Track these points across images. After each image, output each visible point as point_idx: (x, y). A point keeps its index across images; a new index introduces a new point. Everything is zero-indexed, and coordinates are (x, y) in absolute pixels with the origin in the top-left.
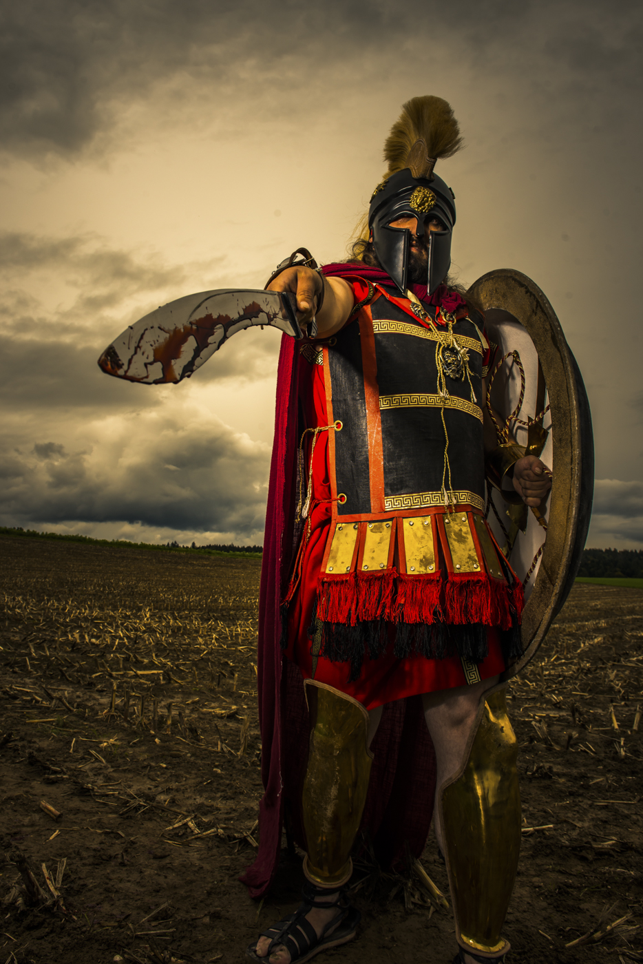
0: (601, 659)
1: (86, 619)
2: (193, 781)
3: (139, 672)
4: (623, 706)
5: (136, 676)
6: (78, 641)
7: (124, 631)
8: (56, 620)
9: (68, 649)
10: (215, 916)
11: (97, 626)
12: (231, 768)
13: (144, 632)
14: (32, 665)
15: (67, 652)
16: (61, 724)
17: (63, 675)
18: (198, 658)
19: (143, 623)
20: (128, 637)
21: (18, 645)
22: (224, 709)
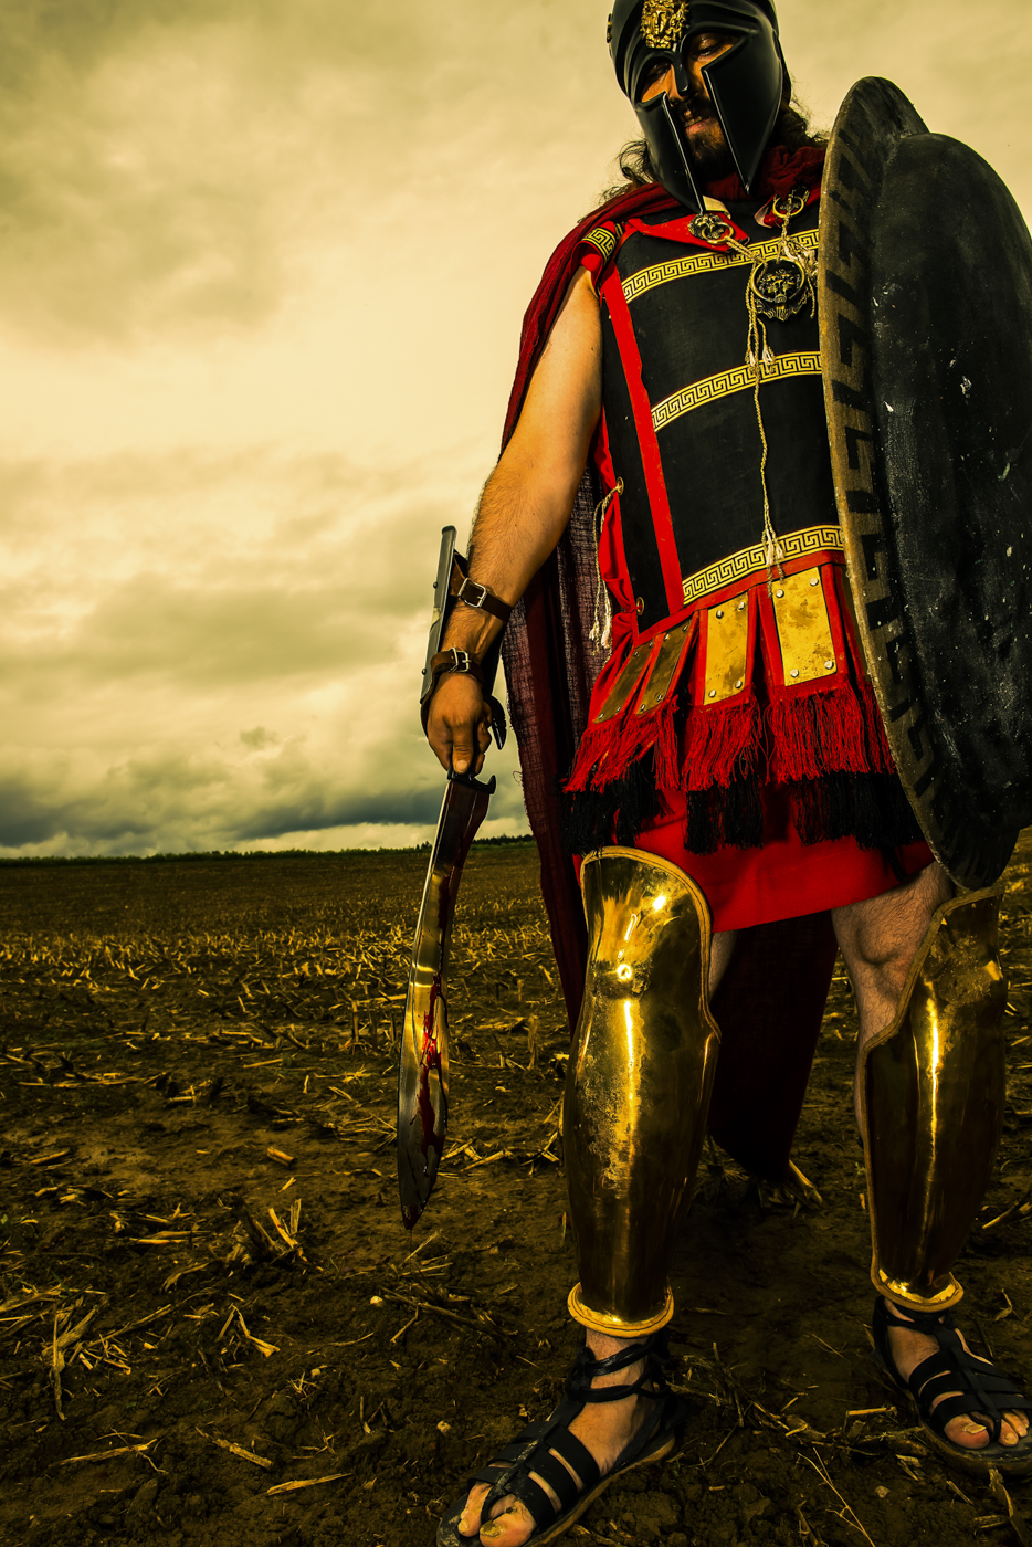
1: (316, 949)
2: (469, 1104)
3: (392, 998)
5: (389, 1002)
6: (308, 974)
7: (369, 955)
8: (276, 955)
9: (296, 985)
10: (505, 1246)
11: (331, 954)
12: (519, 1085)
13: (396, 953)
14: (248, 1008)
15: (294, 989)
16: (289, 1064)
17: (289, 1011)
18: (470, 973)
19: (393, 943)
20: (374, 963)
21: (227, 989)
22: (507, 1022)
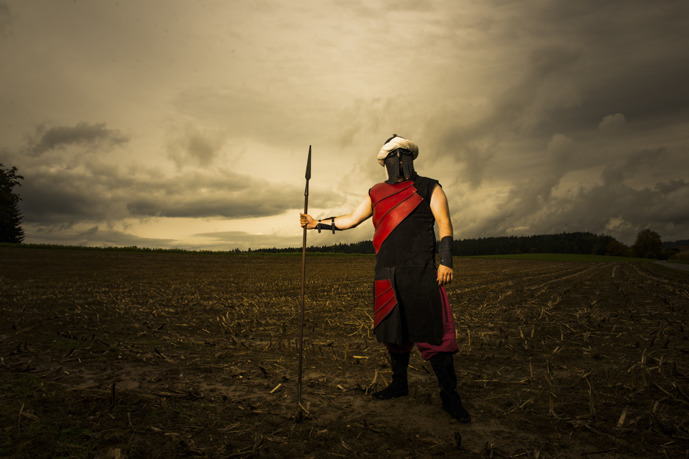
0: (511, 304)
4: (525, 327)
